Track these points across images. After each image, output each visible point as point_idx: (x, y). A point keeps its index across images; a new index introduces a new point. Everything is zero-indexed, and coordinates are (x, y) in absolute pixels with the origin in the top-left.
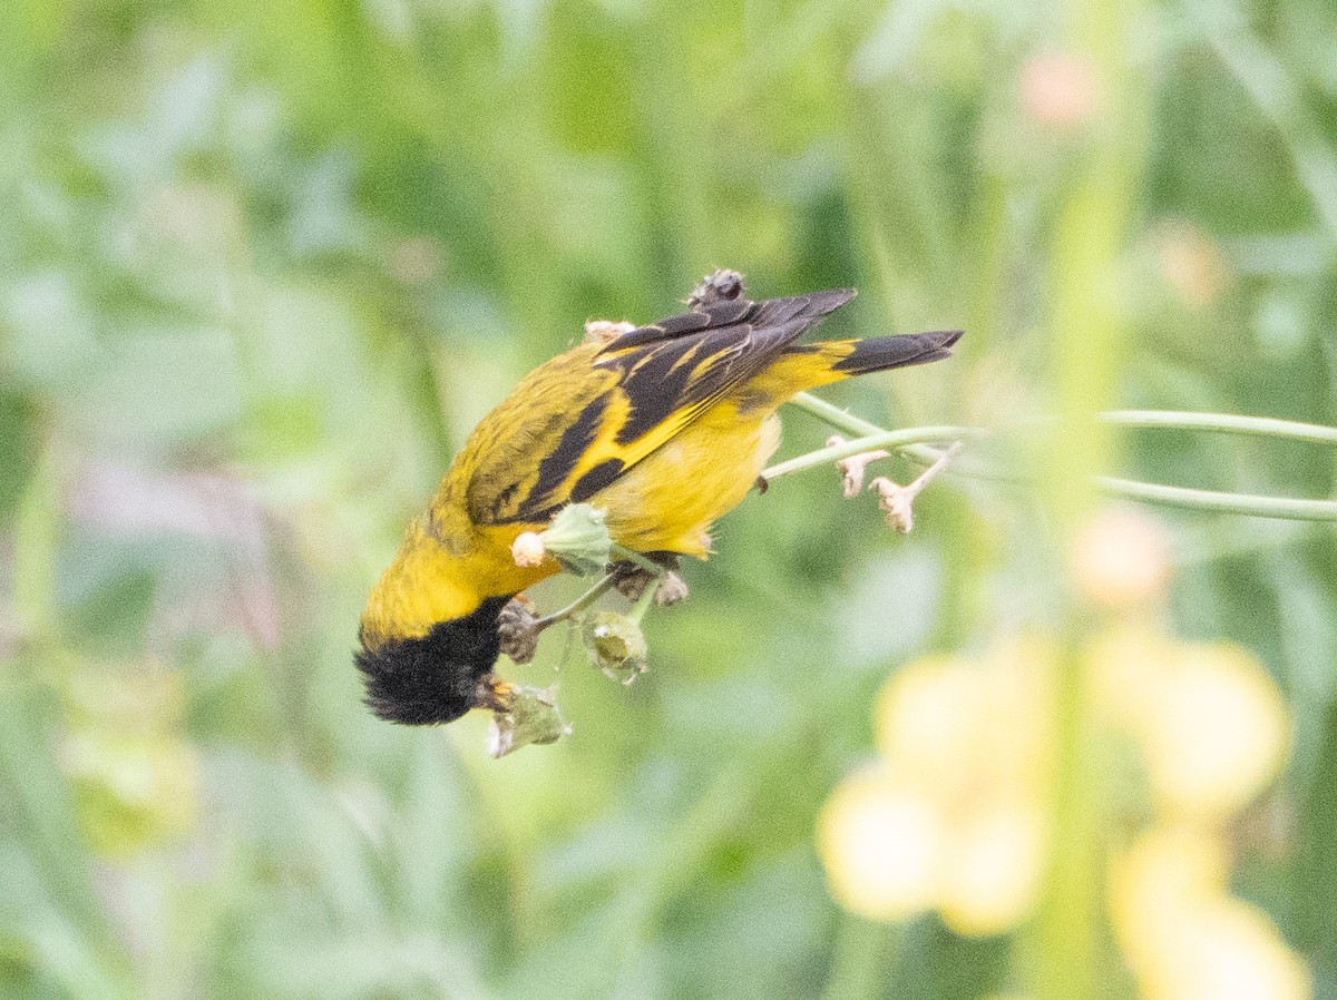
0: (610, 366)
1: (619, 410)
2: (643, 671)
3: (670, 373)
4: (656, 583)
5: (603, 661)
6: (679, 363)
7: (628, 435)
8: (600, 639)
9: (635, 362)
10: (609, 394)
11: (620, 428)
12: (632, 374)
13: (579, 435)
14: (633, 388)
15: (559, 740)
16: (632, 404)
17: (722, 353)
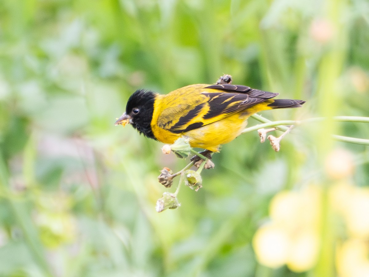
0: (206, 95)
1: (206, 109)
2: (201, 187)
3: (223, 103)
4: (205, 162)
5: (189, 184)
6: (226, 101)
7: (206, 117)
8: (189, 177)
9: (214, 97)
10: (204, 104)
11: (205, 114)
12: (212, 100)
13: (193, 113)
14: (212, 104)
15: (177, 208)
16: (210, 109)
17: (239, 102)
